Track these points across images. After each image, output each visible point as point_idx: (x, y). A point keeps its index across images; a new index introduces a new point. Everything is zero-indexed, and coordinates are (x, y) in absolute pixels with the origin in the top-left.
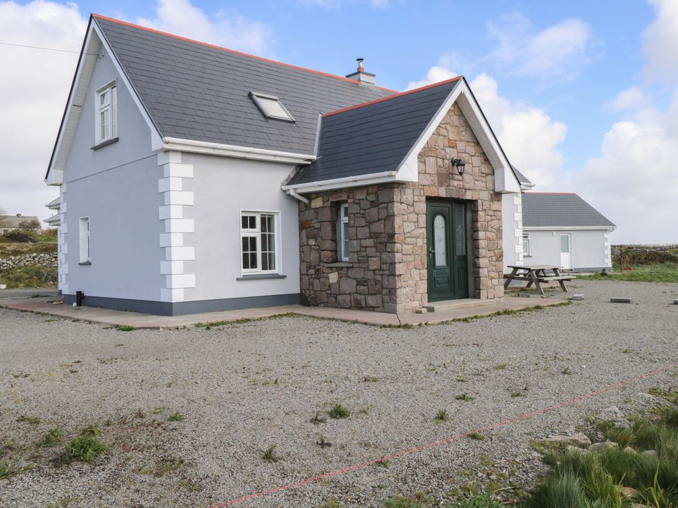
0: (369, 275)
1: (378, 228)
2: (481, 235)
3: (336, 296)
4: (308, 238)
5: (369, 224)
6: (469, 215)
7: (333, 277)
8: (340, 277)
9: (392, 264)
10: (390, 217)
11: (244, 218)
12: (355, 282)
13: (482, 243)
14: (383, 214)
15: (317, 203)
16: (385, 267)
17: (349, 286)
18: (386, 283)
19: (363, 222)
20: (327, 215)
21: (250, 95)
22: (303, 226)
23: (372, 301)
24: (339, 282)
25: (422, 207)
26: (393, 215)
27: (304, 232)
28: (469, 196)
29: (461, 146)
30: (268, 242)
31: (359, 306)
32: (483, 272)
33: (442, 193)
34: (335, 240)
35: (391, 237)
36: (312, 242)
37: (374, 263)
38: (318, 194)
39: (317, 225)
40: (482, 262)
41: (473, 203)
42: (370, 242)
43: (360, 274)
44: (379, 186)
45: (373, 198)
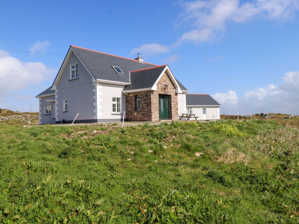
0: (145, 113)
1: (147, 101)
2: (172, 103)
3: (136, 119)
4: (128, 104)
5: (145, 100)
6: (169, 99)
7: (135, 114)
8: (137, 114)
9: (151, 110)
10: (150, 98)
11: (113, 99)
12: (141, 115)
13: (172, 106)
14: (148, 98)
15: (131, 95)
16: (149, 110)
17: (140, 116)
18: (149, 114)
19: (143, 100)
20: (134, 98)
21: (112, 67)
22: (127, 101)
23: (145, 119)
24: (137, 115)
25: (158, 96)
26: (151, 98)
27: (127, 103)
28: (169, 94)
29: (167, 81)
30: (118, 105)
31: (142, 121)
32: (173, 113)
33: (162, 93)
34: (136, 105)
35: (151, 103)
36: (130, 105)
37: (146, 110)
38: (131, 93)
39: (131, 101)
40: (172, 110)
41: (170, 95)
42: (145, 105)
43: (142, 113)
44: (147, 91)
45: (146, 94)
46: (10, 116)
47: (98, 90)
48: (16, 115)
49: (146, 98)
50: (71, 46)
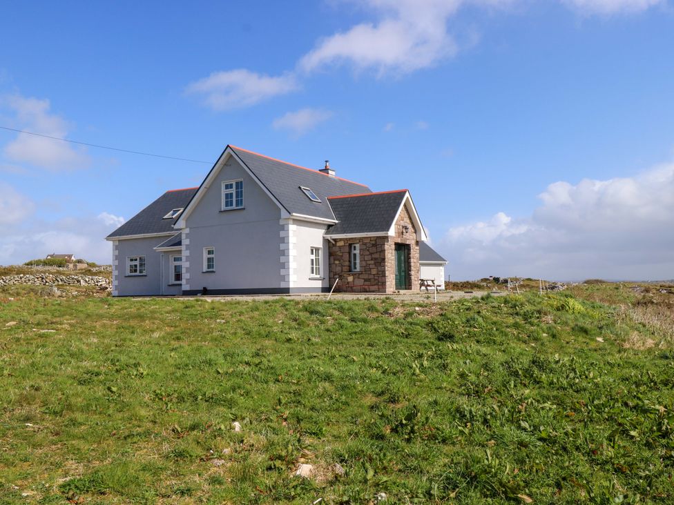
0: (371, 277)
1: (376, 256)
2: (412, 260)
3: (352, 287)
4: (334, 260)
5: (371, 254)
6: (406, 251)
7: (350, 279)
8: (354, 279)
9: (384, 272)
10: (383, 251)
11: (312, 250)
12: (363, 280)
13: (412, 264)
14: (379, 249)
15: (341, 243)
16: (380, 273)
17: (360, 282)
18: (380, 279)
19: (368, 253)
20: (347, 249)
21: (300, 188)
22: (331, 254)
23: (372, 288)
24: (353, 281)
25: (393, 247)
26: (385, 250)
27: (332, 258)
28: (407, 243)
29: (405, 219)
30: (317, 260)
31: (365, 291)
32: (413, 277)
33: (399, 241)
34: (350, 261)
35: (384, 259)
36: (337, 262)
37: (374, 272)
38: (341, 240)
39: (341, 254)
40: (412, 273)
41: (409, 245)
42: (373, 262)
43: (366, 277)
44: (377, 237)
45: (373, 242)
46: (9, 277)
47: (291, 233)
48: (22, 275)
49: (374, 250)
50: (228, 146)
